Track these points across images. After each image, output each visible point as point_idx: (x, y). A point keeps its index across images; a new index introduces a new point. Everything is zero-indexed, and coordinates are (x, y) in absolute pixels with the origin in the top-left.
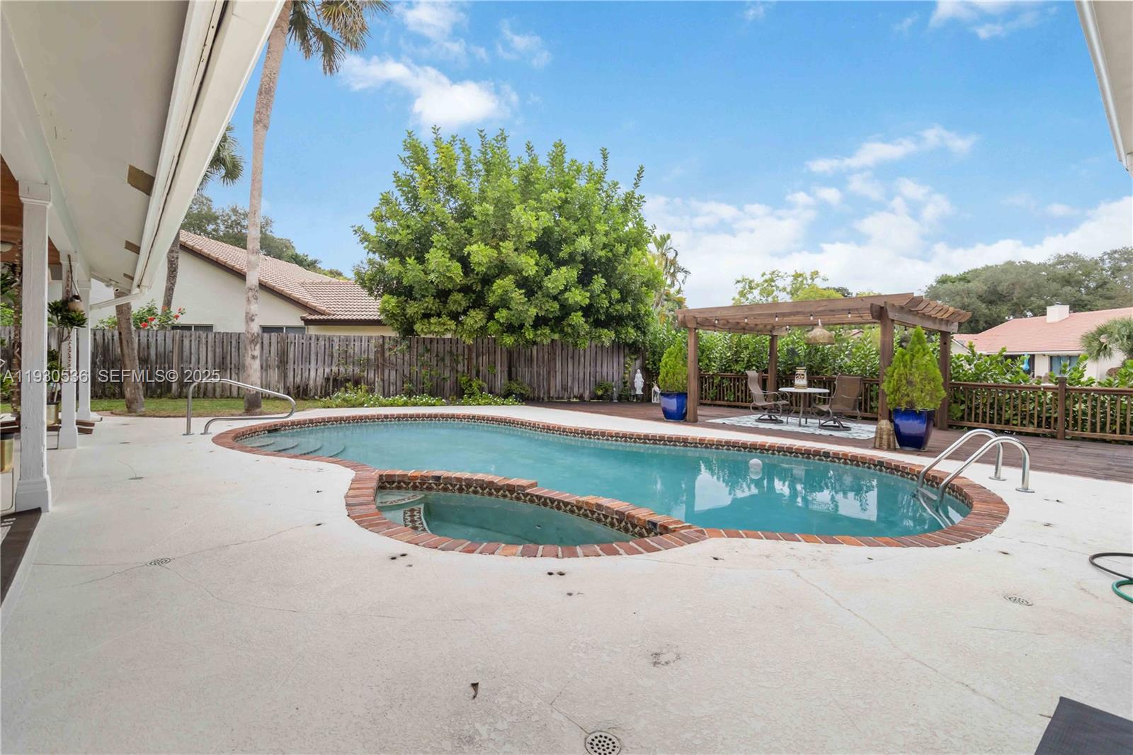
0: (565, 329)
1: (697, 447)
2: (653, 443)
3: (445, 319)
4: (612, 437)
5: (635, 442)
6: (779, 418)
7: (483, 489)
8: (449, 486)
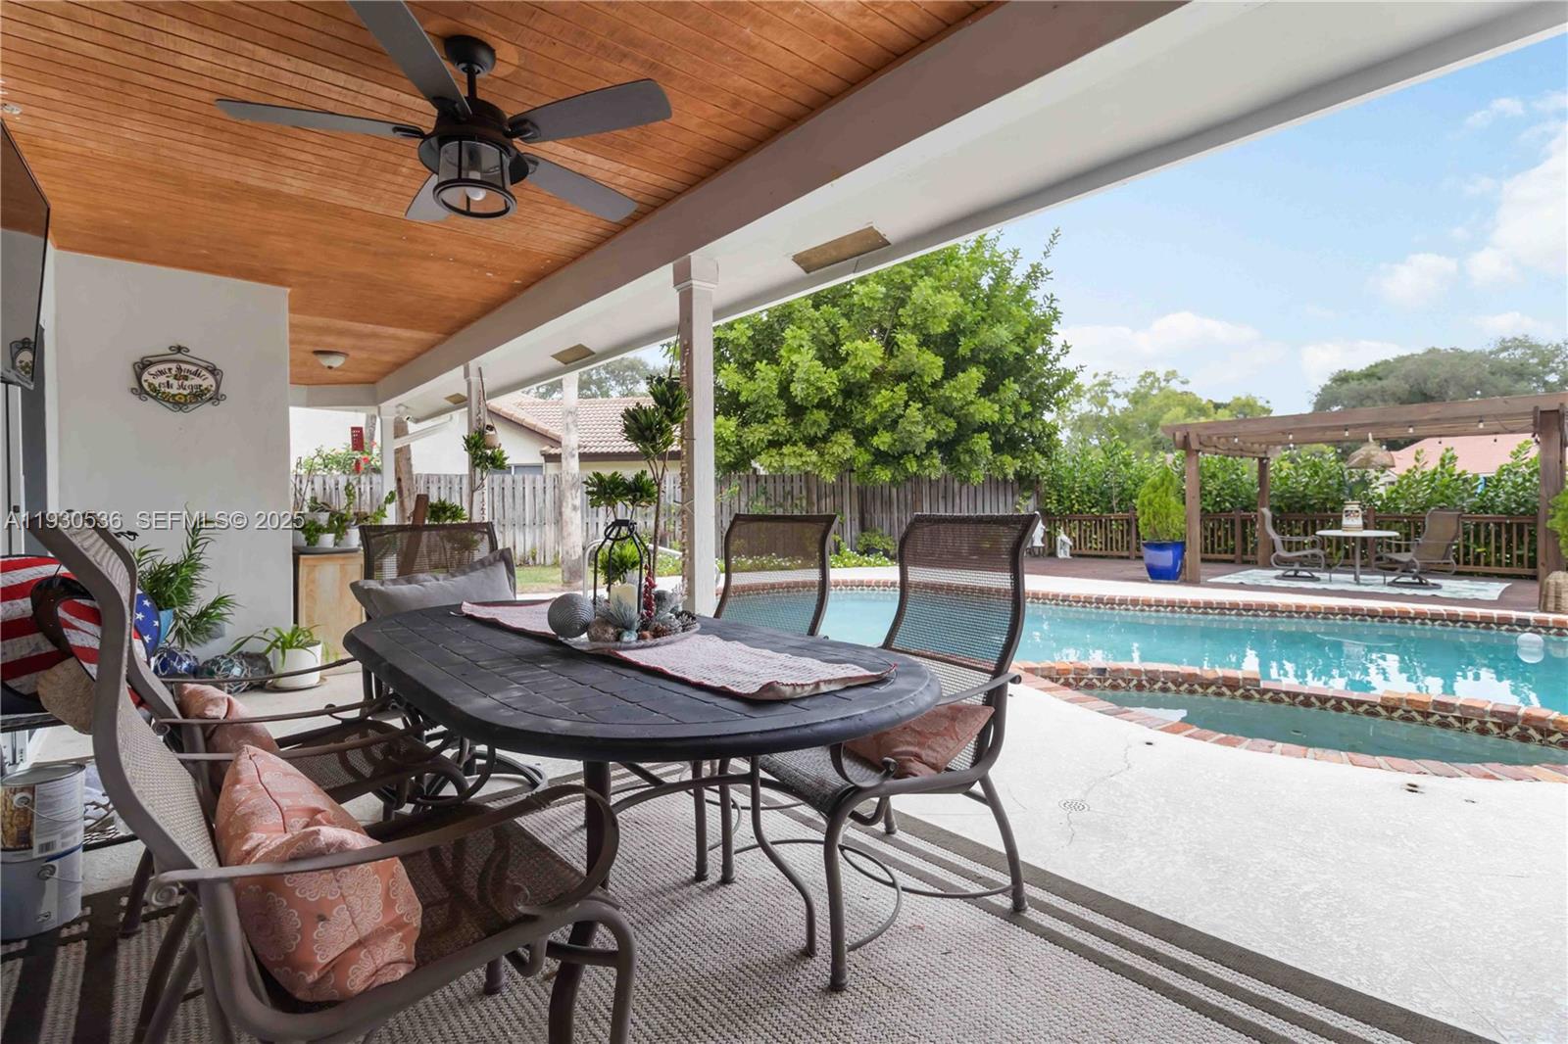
0: (962, 457)
1: (1292, 617)
2: (1219, 614)
3: (801, 447)
4: (1150, 606)
5: (1189, 612)
6: (1316, 574)
7: (1178, 685)
8: (1120, 681)
